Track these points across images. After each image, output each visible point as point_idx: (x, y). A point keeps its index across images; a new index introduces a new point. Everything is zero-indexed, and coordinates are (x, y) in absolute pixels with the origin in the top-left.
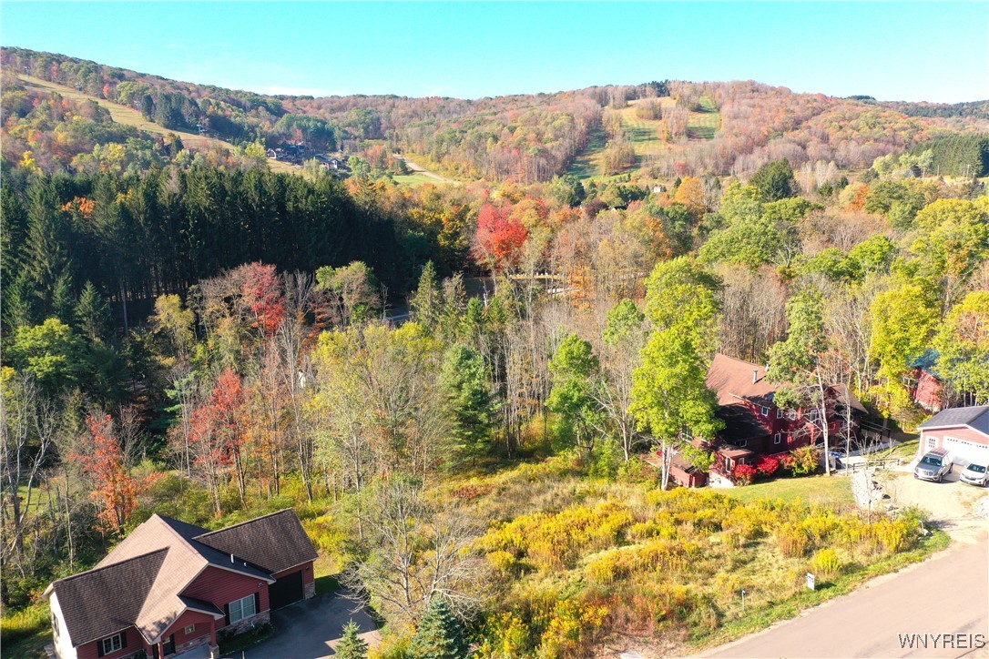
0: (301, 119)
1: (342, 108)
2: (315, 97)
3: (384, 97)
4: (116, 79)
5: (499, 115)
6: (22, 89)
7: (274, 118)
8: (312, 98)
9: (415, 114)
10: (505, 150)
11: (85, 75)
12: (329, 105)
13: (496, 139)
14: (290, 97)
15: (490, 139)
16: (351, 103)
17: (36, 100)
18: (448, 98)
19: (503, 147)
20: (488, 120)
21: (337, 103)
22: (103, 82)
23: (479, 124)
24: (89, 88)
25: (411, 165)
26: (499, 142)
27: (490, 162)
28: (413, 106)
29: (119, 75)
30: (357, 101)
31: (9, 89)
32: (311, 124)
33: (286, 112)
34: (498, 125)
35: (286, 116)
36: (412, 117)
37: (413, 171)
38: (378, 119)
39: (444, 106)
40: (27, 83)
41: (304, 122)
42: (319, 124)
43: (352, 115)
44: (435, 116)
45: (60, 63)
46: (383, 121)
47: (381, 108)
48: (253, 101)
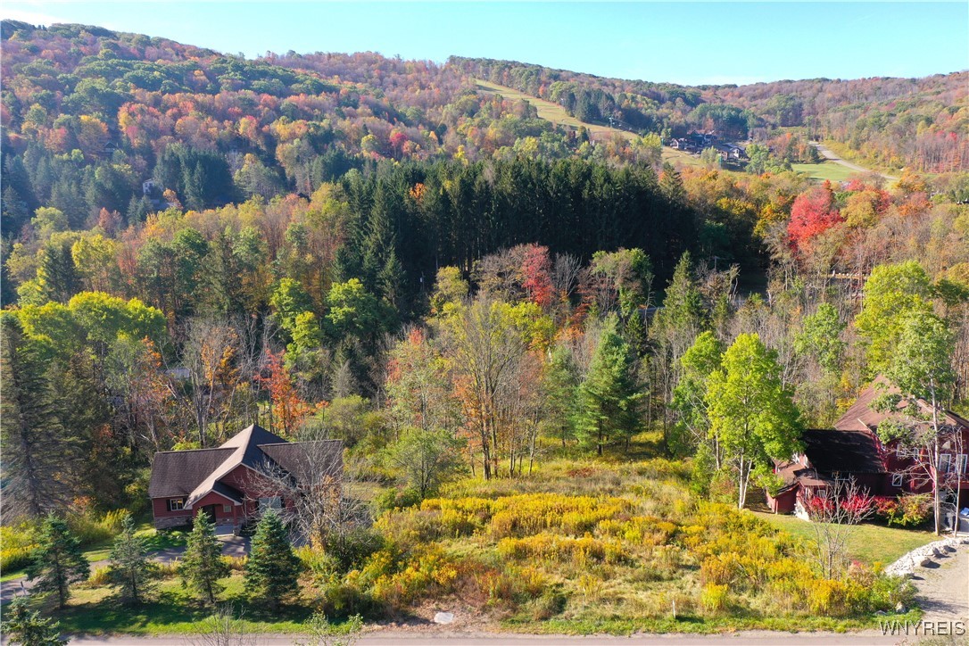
0: (715, 108)
1: (764, 95)
2: (739, 85)
3: (813, 80)
4: (552, 80)
5: (942, 95)
6: (475, 93)
7: (688, 108)
8: (735, 86)
9: (844, 97)
10: (938, 134)
11: (528, 78)
12: (751, 92)
13: (929, 121)
14: (713, 87)
15: (922, 123)
16: (774, 89)
17: (483, 102)
18: (888, 78)
19: (935, 131)
20: (926, 101)
21: (760, 91)
22: (540, 83)
23: (913, 105)
24: (529, 89)
25: (826, 153)
26: (932, 126)
27: (916, 149)
28: (843, 89)
29: (556, 76)
30: (784, 87)
31: (465, 94)
32: (724, 112)
33: (704, 102)
34: (937, 106)
35: (701, 105)
36: (840, 101)
37: (825, 159)
38: (801, 105)
39: (881, 87)
40: (480, 87)
41: (718, 112)
42: (733, 113)
43: (773, 102)
44: (866, 99)
45: (510, 68)
46: (805, 107)
47: (808, 93)
48: (672, 93)
